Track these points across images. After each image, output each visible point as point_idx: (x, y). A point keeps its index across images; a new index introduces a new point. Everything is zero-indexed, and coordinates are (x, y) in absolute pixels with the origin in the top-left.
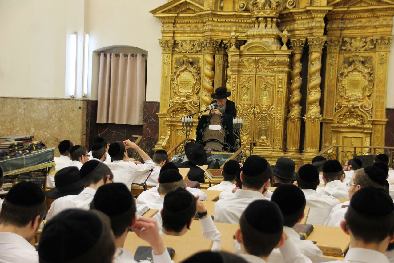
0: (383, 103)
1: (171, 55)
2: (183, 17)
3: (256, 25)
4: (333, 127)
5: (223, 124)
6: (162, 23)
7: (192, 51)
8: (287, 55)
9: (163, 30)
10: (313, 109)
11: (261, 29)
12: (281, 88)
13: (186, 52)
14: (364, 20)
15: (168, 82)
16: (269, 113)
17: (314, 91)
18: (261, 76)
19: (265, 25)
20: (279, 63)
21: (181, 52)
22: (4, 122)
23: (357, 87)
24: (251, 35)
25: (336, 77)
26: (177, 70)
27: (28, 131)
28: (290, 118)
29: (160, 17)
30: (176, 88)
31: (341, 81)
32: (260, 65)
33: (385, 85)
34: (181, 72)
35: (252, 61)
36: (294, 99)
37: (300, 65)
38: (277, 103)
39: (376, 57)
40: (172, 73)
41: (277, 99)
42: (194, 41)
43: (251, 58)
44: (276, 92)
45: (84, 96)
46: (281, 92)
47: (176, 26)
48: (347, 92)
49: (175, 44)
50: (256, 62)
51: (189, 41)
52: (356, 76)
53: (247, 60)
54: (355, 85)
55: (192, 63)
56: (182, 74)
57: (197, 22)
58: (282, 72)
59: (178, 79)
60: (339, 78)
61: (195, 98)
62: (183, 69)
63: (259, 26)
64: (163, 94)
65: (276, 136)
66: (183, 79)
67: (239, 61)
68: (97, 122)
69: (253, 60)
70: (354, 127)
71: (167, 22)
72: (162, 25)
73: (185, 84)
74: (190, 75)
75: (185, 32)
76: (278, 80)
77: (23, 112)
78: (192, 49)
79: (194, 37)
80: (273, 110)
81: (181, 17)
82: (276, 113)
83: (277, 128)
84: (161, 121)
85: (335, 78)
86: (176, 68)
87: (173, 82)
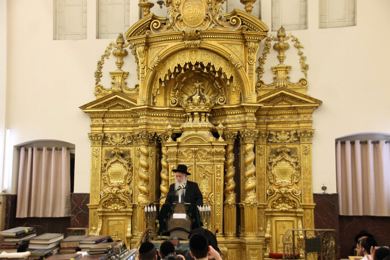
0: (310, 189)
1: (101, 147)
2: (112, 112)
3: (190, 119)
4: (267, 212)
5: (187, 212)
6: (91, 117)
7: (123, 144)
8: (223, 146)
9: (92, 124)
10: (251, 195)
11: (196, 123)
12: (220, 176)
13: (116, 145)
14: (286, 117)
15: (98, 173)
16: (209, 200)
17: (250, 178)
18: (200, 165)
19: (199, 119)
20: (218, 154)
21: (111, 144)
23: (286, 175)
24: (187, 128)
25: (266, 166)
26: (107, 162)
28: (228, 204)
29: (89, 112)
30: (107, 179)
31: (270, 169)
32: (199, 155)
33: (310, 173)
34: (112, 163)
35: (191, 151)
36: (230, 187)
37: (233, 155)
38: (217, 190)
39: (300, 148)
40: (102, 165)
41: (217, 187)
42: (124, 134)
43: (190, 149)
44: (215, 180)
45: (4, 191)
46: (219, 180)
47: (105, 121)
48: (277, 179)
49: (105, 138)
50: (195, 152)
51: (119, 135)
52: (284, 165)
53: (186, 151)
54: (284, 173)
55: (122, 155)
56: (113, 166)
57: (127, 116)
58: (220, 161)
59: (109, 170)
60: (269, 167)
61: (127, 188)
62: (113, 160)
63: (193, 120)
64: (93, 185)
65: (217, 222)
66: (114, 170)
67: (177, 152)
68: (17, 216)
69: (193, 150)
70: (286, 212)
71: (97, 116)
72: (90, 120)
73: (116, 175)
74: (121, 166)
75: (115, 126)
76: (216, 170)
78: (122, 142)
79: (124, 130)
80: (213, 197)
81: (110, 112)
82: (216, 200)
83: (218, 215)
84: (91, 212)
85: (264, 167)
86: (107, 160)
87: (104, 174)
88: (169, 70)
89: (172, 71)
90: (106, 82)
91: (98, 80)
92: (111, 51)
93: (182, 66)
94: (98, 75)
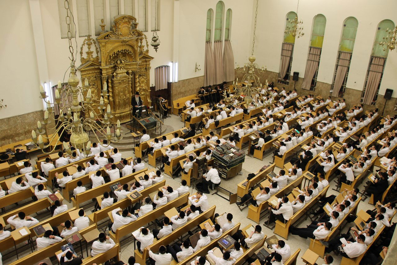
0: (149, 86)
6: (81, 72)
7: (93, 80)
9: (82, 74)
14: (143, 63)
15: (86, 93)
18: (125, 86)
20: (130, 81)
21: (89, 81)
22: (11, 129)
27: (25, 128)
32: (125, 82)
39: (147, 73)
48: (141, 84)
51: (91, 77)
52: (143, 79)
58: (130, 83)
61: (96, 97)
67: (119, 83)
68: (55, 115)
70: (144, 94)
75: (89, 74)
76: (130, 86)
77: (20, 121)
79: (93, 75)
88: (114, 53)
89: (116, 53)
90: (85, 56)
91: (81, 55)
92: (86, 42)
93: (120, 51)
94: (81, 53)
